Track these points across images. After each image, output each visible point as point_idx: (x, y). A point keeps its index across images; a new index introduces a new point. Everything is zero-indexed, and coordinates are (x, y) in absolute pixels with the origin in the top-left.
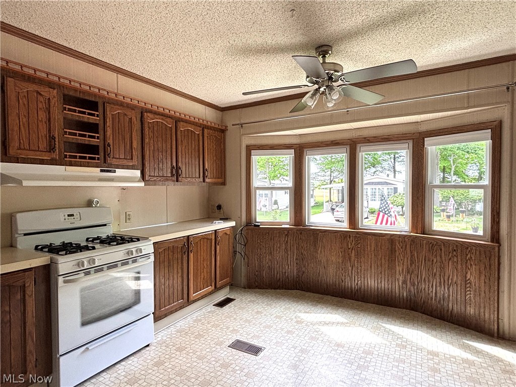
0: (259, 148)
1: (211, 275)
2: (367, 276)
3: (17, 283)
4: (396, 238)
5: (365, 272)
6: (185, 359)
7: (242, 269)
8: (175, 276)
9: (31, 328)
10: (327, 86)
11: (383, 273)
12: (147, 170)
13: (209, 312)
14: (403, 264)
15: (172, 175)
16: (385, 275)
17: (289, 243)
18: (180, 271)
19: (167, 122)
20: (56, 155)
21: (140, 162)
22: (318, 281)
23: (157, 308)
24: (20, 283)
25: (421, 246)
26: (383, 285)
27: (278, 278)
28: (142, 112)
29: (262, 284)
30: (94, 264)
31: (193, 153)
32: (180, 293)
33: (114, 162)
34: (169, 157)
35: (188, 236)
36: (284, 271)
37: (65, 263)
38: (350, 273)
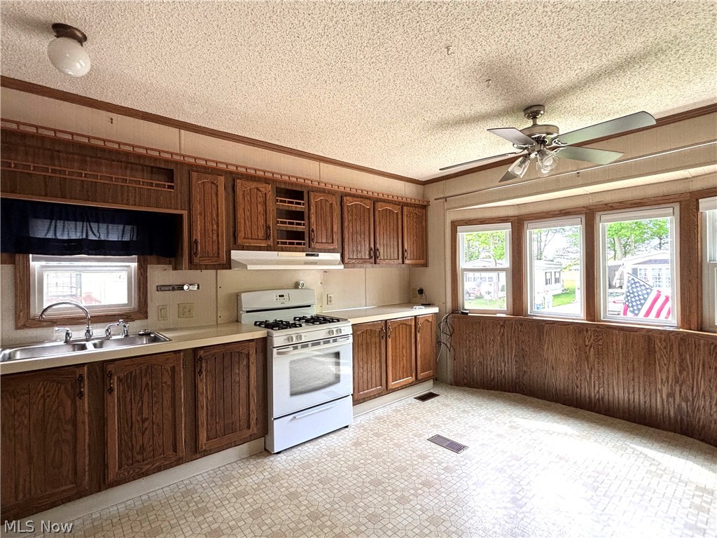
0: (466, 223)
1: (411, 363)
2: (613, 382)
3: (243, 351)
4: (656, 335)
5: (610, 376)
6: (381, 444)
7: (448, 363)
8: (374, 361)
9: (253, 391)
10: (538, 152)
11: (636, 379)
12: (346, 253)
13: (410, 404)
14: (668, 370)
15: (371, 257)
16: (639, 383)
17: (506, 336)
18: (378, 355)
19: (365, 204)
20: (270, 242)
21: (340, 246)
22: (544, 384)
23: (356, 390)
24: (245, 351)
25: (697, 346)
26: (637, 397)
27: (492, 377)
28: (341, 197)
29: (472, 383)
30: (301, 340)
31: (392, 234)
32: (378, 378)
33: (318, 246)
34: (367, 239)
35: (386, 321)
36: (499, 369)
37: (279, 337)
38: (588, 376)
